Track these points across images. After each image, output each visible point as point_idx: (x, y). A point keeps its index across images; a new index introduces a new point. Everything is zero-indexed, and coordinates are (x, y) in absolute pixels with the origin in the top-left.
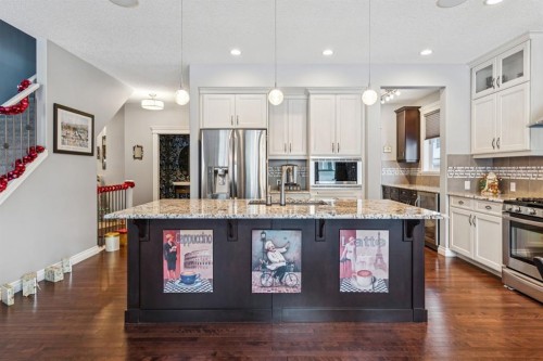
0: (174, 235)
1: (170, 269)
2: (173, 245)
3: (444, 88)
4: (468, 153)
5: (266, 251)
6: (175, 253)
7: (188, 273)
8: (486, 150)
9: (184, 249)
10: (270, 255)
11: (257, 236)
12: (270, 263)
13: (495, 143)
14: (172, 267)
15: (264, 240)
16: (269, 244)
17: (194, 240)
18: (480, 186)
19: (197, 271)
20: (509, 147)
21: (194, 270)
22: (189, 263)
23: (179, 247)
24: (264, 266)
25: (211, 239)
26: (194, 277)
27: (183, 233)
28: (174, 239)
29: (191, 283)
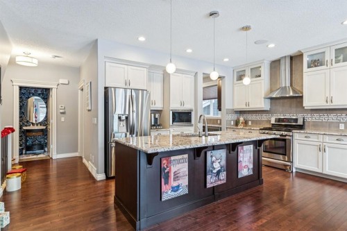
0: (167, 161)
1: (165, 184)
2: (167, 167)
3: (224, 77)
4: (231, 108)
5: (213, 163)
6: (168, 172)
7: (175, 184)
8: (243, 107)
9: (173, 169)
10: (214, 164)
11: (209, 154)
12: (214, 169)
13: (247, 104)
14: (167, 183)
15: (212, 156)
16: (214, 159)
17: (179, 162)
18: (237, 123)
19: (180, 182)
20: (253, 106)
21: (179, 181)
22: (176, 178)
23: (170, 168)
24: (212, 172)
25: (187, 160)
26: (178, 186)
27: (173, 158)
28: (168, 163)
29: (177, 190)
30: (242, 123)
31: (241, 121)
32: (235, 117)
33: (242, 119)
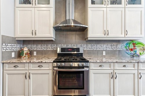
30: (27, 54)
31: (25, 52)
32: (17, 47)
33: (26, 50)
